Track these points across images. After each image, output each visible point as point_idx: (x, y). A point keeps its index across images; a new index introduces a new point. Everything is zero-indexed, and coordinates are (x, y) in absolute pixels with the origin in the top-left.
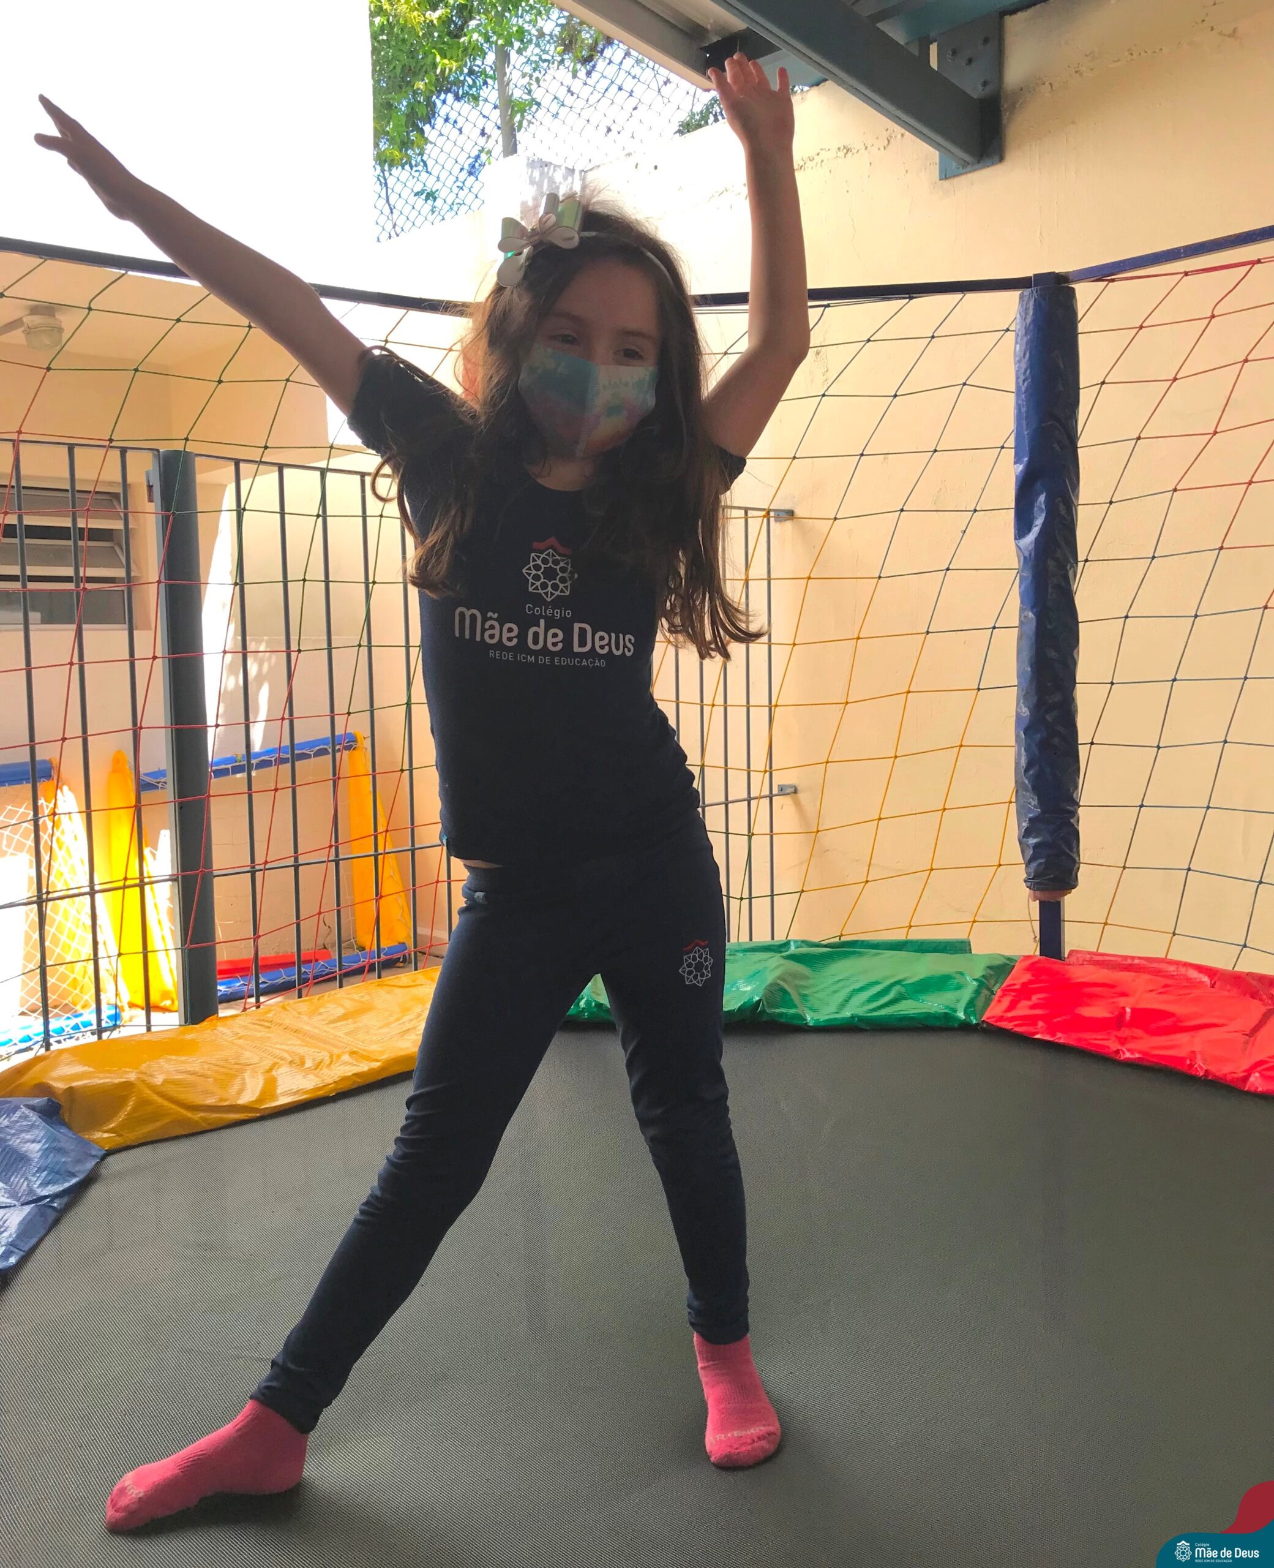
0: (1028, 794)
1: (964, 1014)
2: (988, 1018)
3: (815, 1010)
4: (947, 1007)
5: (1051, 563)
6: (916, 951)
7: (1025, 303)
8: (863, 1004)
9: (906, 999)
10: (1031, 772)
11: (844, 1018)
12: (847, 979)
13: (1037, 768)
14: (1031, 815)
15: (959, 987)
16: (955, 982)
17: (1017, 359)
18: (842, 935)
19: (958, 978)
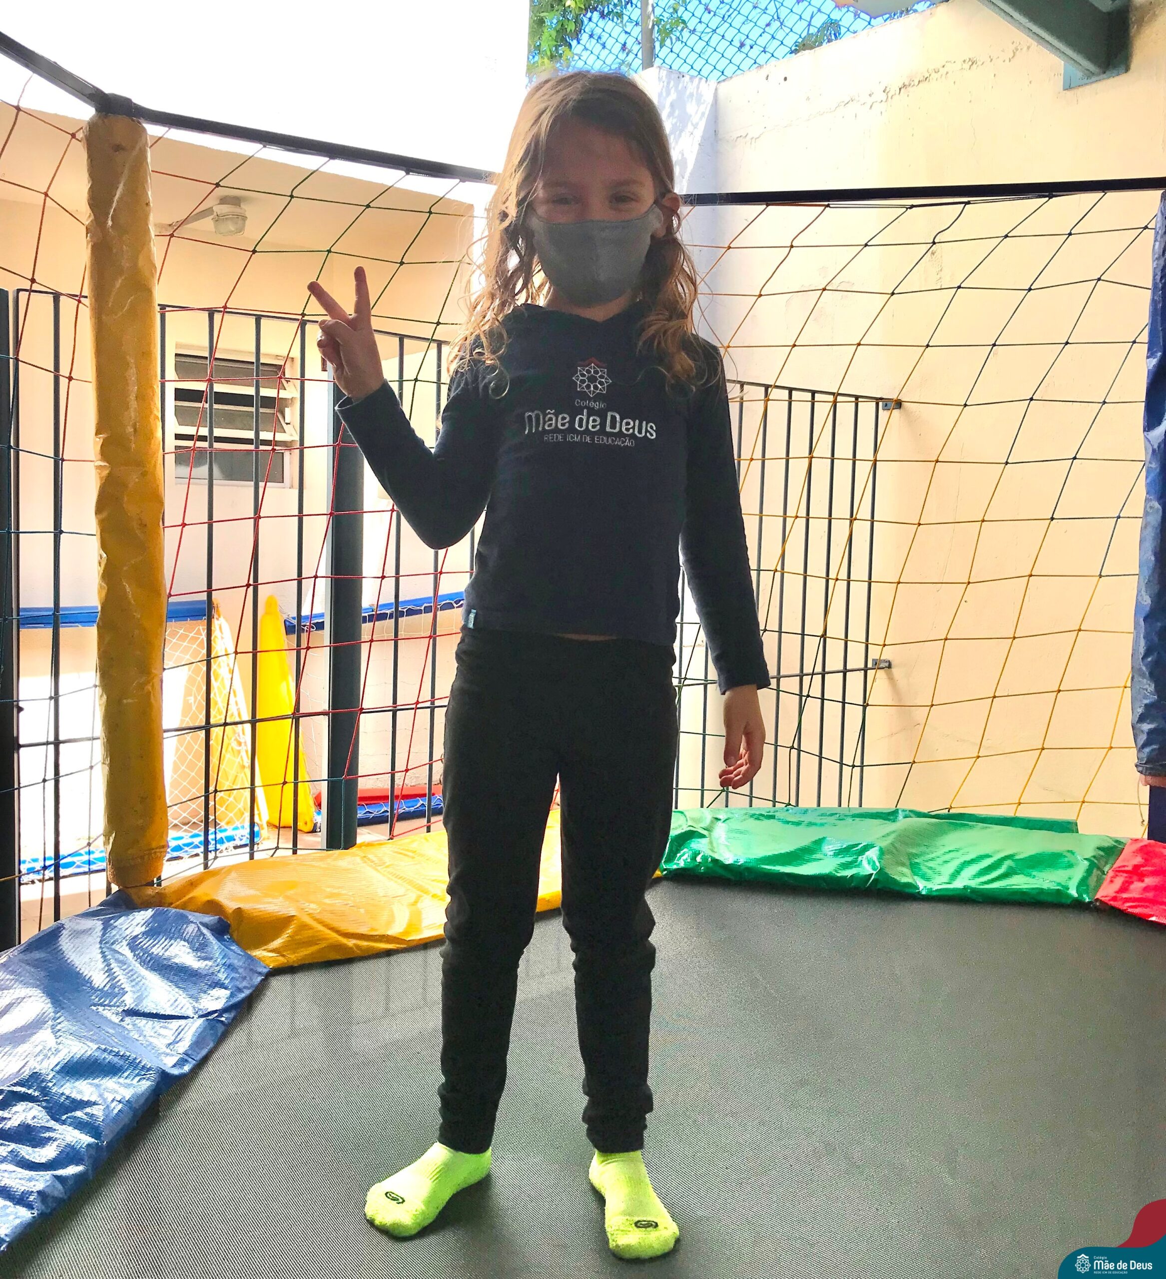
0: (1146, 680)
2: (1103, 897)
3: (928, 880)
4: (1059, 884)
6: (1025, 828)
8: (973, 877)
9: (1016, 874)
10: (1150, 659)
11: (954, 890)
12: (958, 851)
13: (1157, 655)
14: (1147, 702)
15: (1070, 866)
16: (1066, 859)
17: (1156, 255)
18: (951, 807)
19: (1070, 857)
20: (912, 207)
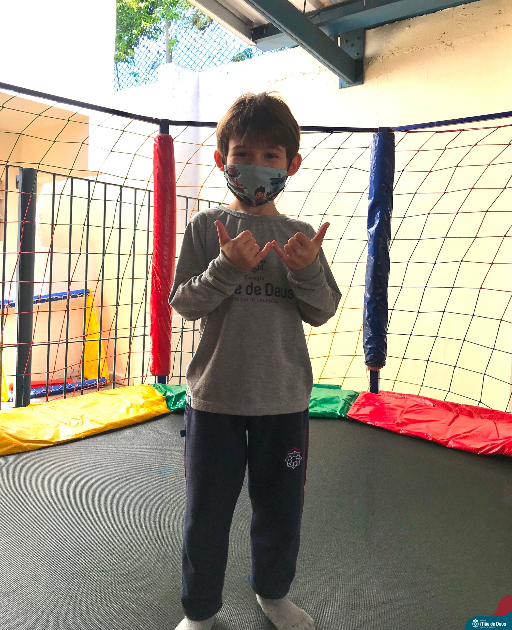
0: (368, 328)
2: (349, 415)
4: (333, 410)
5: (381, 239)
7: (375, 138)
9: (317, 407)
10: (369, 319)
13: (372, 318)
14: (369, 336)
15: (337, 402)
16: (336, 400)
17: (372, 159)
19: (337, 399)
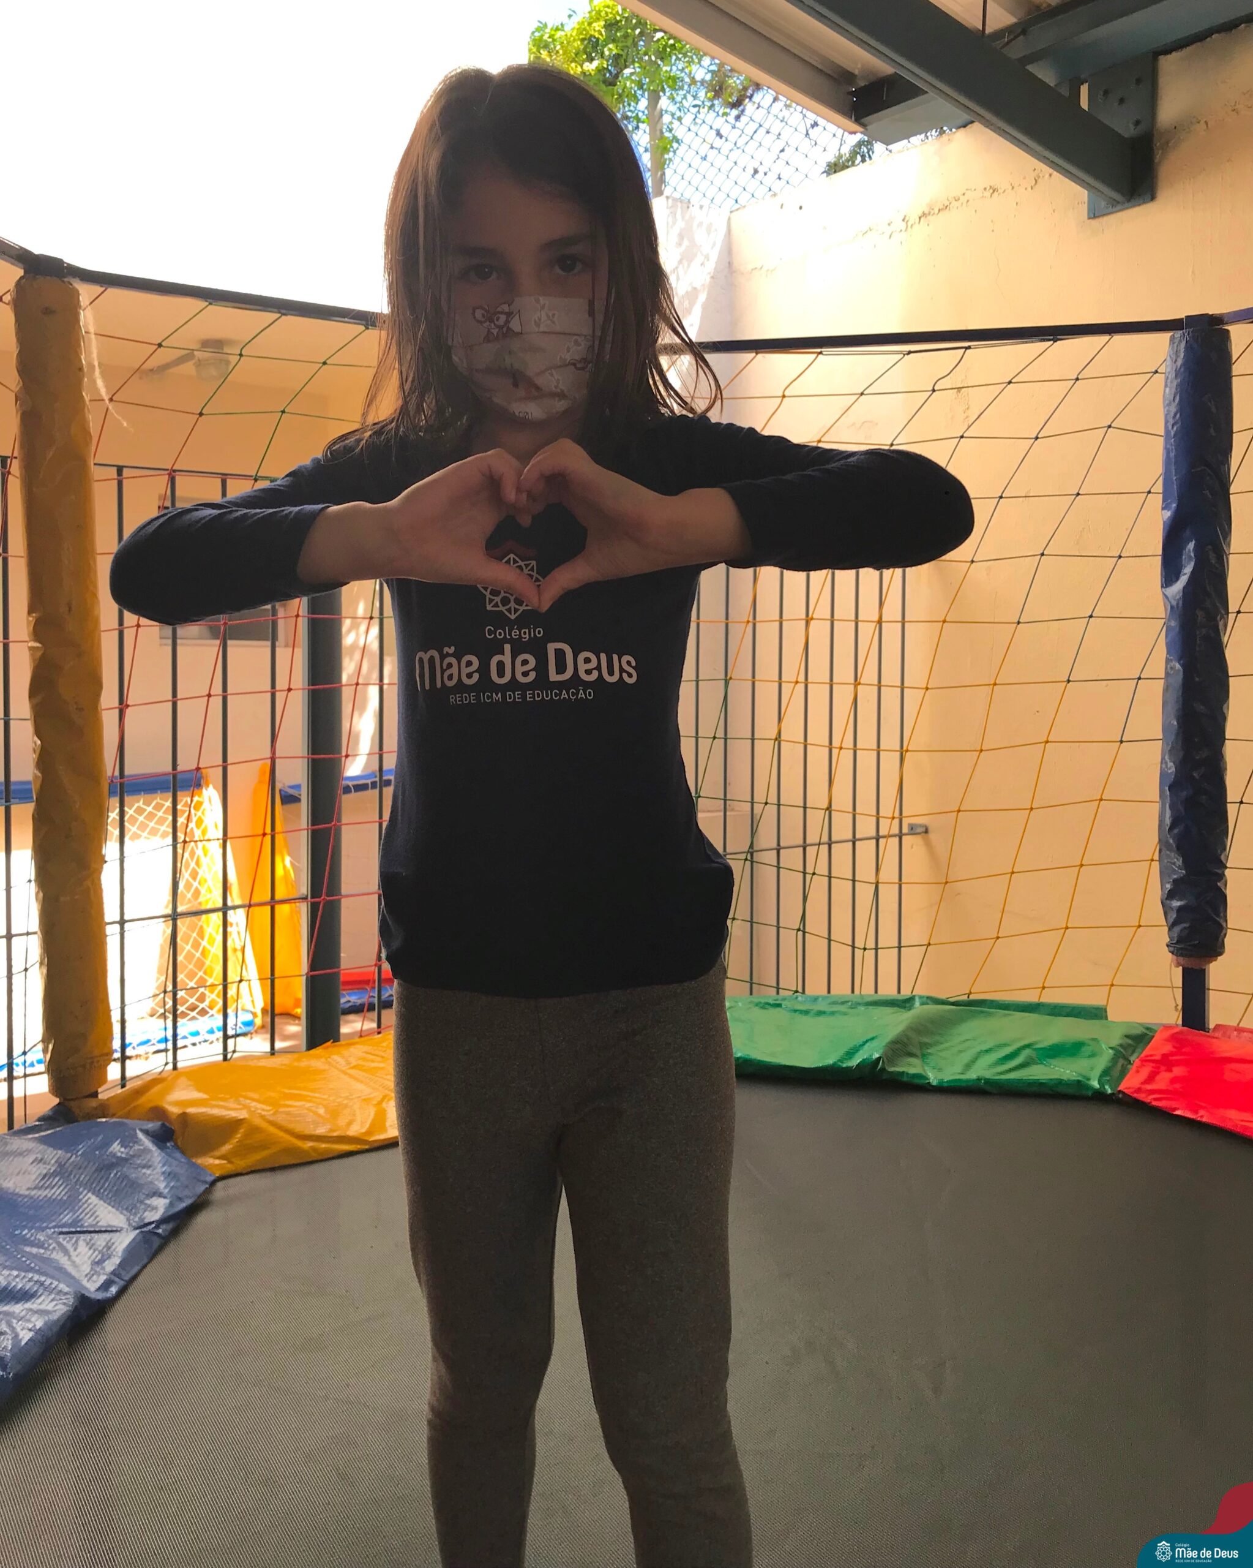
0: (1172, 853)
1: (1099, 1084)
2: (1126, 1088)
3: (940, 1070)
4: (1081, 1075)
5: (1201, 614)
6: (1049, 1015)
7: (1176, 345)
8: (990, 1066)
10: (1176, 831)
11: (968, 1081)
12: (974, 1039)
13: (1182, 826)
14: (1175, 877)
15: (1093, 1055)
16: (1090, 1048)
17: (1167, 402)
18: (970, 993)
19: (1094, 1045)
20: (910, 353)
